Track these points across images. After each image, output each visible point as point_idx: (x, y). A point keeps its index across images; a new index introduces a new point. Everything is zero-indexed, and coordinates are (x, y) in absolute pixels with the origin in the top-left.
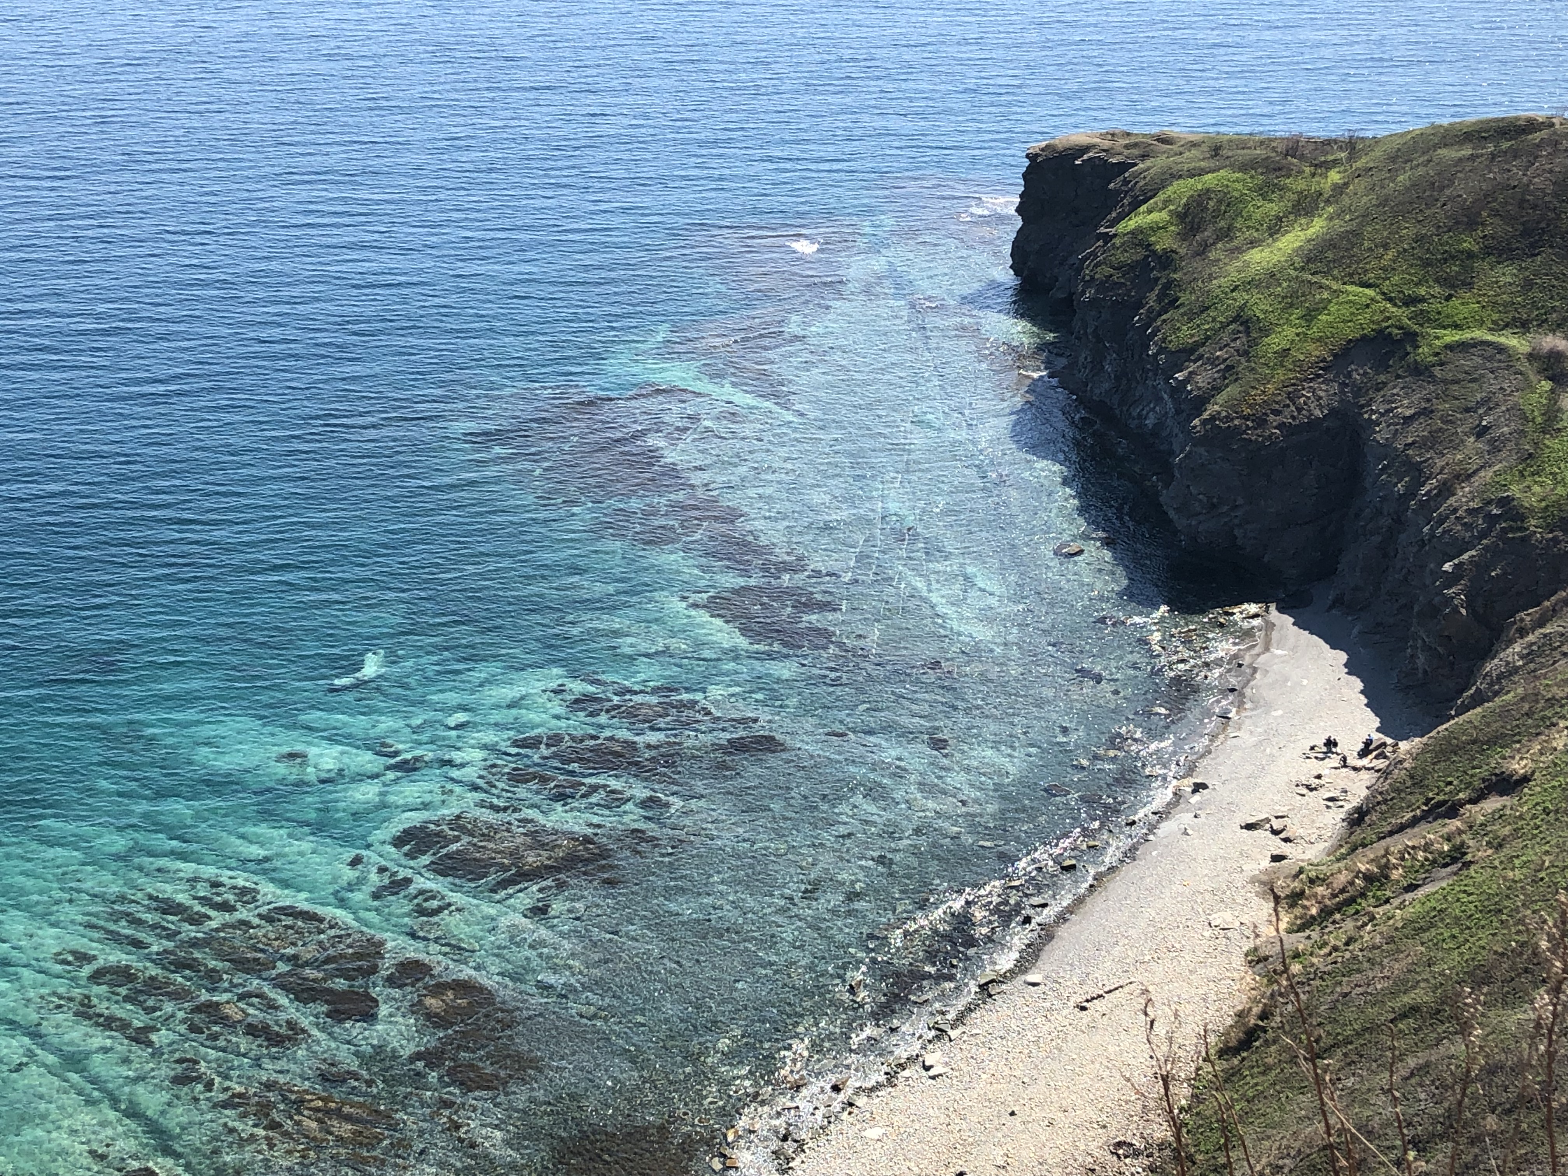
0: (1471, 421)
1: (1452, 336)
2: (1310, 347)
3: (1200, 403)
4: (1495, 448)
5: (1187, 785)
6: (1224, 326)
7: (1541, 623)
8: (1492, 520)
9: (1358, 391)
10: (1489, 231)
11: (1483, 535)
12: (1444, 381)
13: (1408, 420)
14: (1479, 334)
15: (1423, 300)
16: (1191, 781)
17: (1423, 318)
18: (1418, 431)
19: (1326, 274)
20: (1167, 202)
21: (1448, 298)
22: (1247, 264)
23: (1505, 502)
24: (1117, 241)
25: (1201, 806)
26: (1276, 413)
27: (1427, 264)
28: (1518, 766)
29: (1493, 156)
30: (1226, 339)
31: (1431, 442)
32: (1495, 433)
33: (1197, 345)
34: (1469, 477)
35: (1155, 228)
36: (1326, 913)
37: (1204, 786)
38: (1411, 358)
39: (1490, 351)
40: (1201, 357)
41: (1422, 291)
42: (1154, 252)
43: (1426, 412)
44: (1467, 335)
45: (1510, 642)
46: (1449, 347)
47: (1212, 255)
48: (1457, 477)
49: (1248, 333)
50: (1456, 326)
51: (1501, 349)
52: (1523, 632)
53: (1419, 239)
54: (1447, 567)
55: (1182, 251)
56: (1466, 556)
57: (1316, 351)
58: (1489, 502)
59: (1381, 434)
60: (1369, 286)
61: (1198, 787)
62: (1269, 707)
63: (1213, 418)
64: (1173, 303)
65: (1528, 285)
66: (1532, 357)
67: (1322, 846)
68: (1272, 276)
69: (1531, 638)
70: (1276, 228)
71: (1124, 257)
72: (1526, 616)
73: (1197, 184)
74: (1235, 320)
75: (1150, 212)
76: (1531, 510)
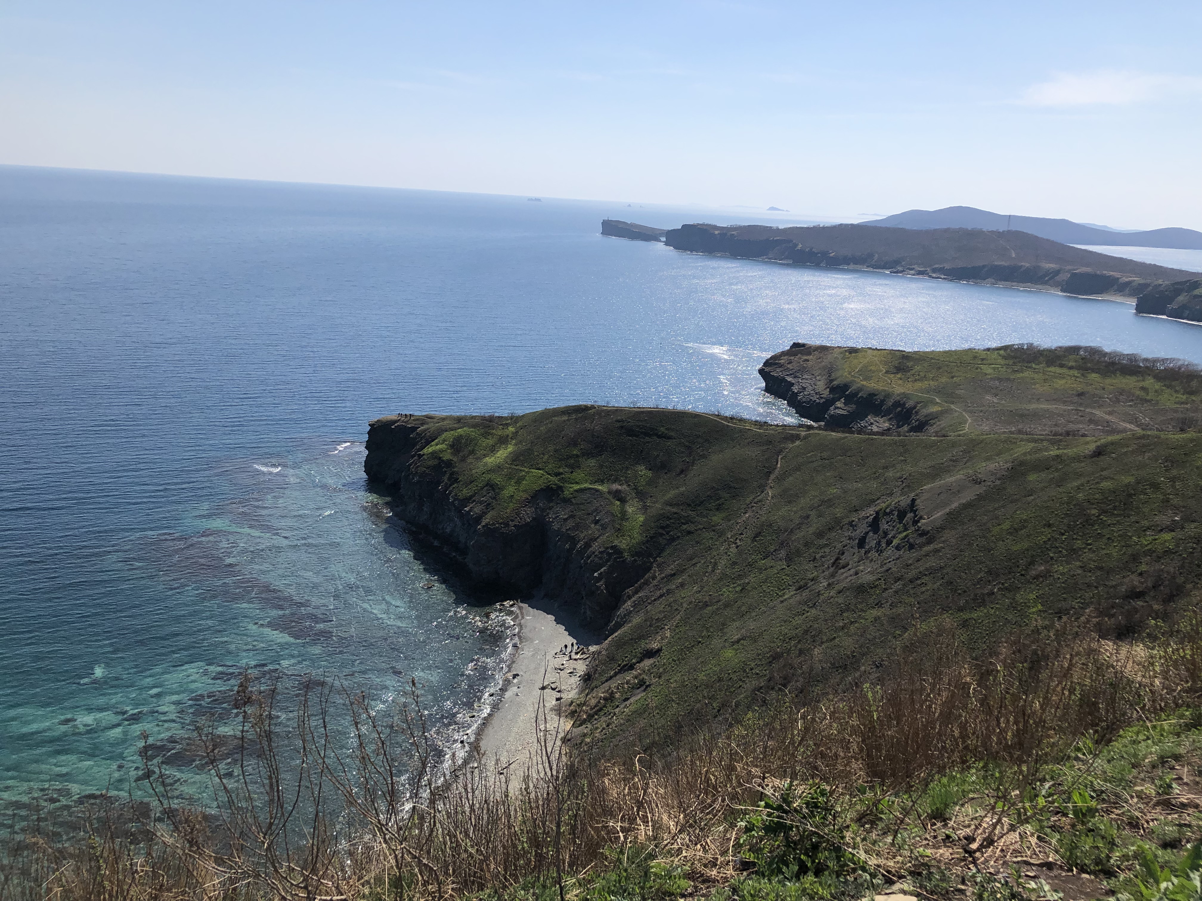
0: (591, 518)
1: (577, 487)
2: (521, 494)
3: (478, 519)
4: (604, 527)
5: (510, 676)
6: (482, 488)
7: (636, 592)
8: (609, 555)
9: (543, 510)
10: (582, 447)
11: (608, 561)
12: (577, 504)
13: (565, 520)
14: (587, 485)
15: (562, 474)
16: (512, 674)
17: (563, 480)
18: (570, 524)
19: (522, 465)
20: (444, 441)
21: (572, 472)
22: (486, 464)
23: (612, 547)
24: (425, 457)
25: (520, 683)
26: (513, 521)
27: (561, 460)
28: (655, 646)
29: (576, 419)
30: (485, 493)
31: (577, 527)
32: (603, 522)
33: (471, 497)
34: (596, 540)
35: (441, 451)
36: (590, 717)
37: (518, 675)
38: (561, 496)
39: (593, 491)
40: (474, 501)
41: (561, 470)
42: (443, 461)
43: (572, 516)
44: (583, 486)
45: (625, 602)
46: (576, 491)
47: (469, 461)
48: (591, 539)
49: (494, 490)
50: (577, 483)
51: (597, 490)
52: (629, 597)
53: (556, 451)
54: (596, 574)
55: (455, 459)
56: (602, 570)
57: (525, 496)
58: (607, 548)
59: (556, 526)
60: (540, 469)
61: (515, 676)
62: (532, 640)
63: (487, 524)
64: (456, 480)
65: (601, 466)
66: (609, 492)
67: (575, 692)
68: (499, 468)
69: (633, 599)
70: (493, 450)
71: (430, 463)
72: (630, 591)
73: (455, 433)
74: (486, 486)
75: (437, 445)
76: (624, 549)
